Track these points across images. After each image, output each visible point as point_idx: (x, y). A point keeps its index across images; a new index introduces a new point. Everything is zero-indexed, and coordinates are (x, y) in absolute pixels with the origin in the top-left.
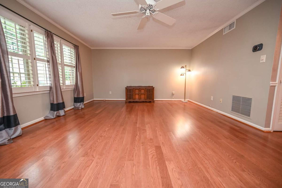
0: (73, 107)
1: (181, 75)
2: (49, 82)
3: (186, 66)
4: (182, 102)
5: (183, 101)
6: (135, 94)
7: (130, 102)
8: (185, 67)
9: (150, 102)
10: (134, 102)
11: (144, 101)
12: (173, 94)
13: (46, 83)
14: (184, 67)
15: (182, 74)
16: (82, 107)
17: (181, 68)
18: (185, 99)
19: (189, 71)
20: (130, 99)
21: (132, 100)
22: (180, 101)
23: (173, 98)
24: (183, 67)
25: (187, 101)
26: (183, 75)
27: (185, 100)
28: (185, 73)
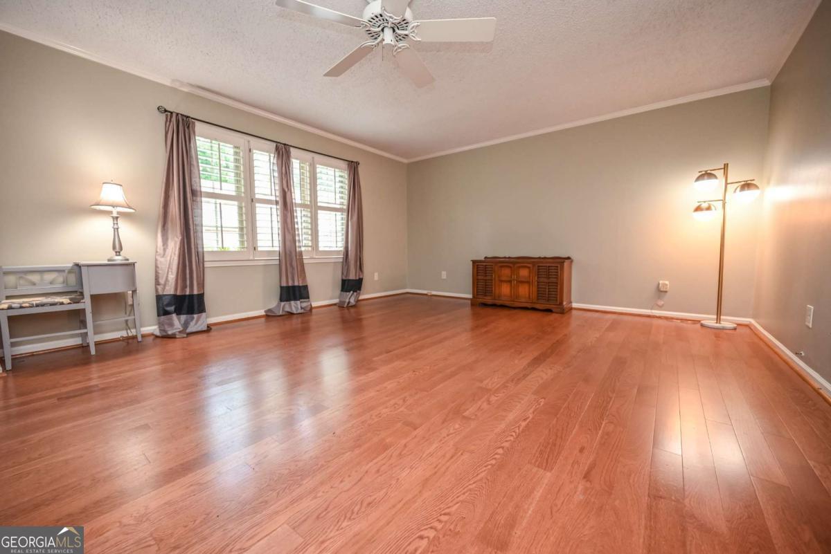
0: (336, 301)
1: (698, 209)
2: (276, 243)
3: (726, 167)
4: (702, 325)
5: (712, 323)
6: (502, 281)
7: (485, 305)
8: (720, 174)
9: (549, 311)
10: (494, 306)
11: (529, 305)
12: (660, 292)
13: (271, 245)
14: (713, 172)
15: (705, 205)
16: (349, 302)
17: (698, 179)
18: (719, 312)
19: (747, 186)
20: (486, 296)
21: (488, 300)
22: (695, 322)
23: (660, 307)
24: (708, 175)
25: (735, 325)
26: (709, 208)
27: (718, 320)
28: (722, 198)
